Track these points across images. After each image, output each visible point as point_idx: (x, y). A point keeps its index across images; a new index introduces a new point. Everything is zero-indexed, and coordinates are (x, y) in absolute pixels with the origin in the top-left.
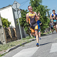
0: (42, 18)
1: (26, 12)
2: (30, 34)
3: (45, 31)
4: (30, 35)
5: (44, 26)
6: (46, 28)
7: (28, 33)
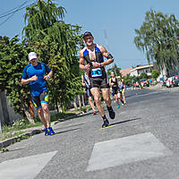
0: (65, 63)
1: (12, 45)
2: (27, 113)
3: (75, 104)
4: (25, 116)
5: (69, 87)
6: (77, 94)
7: (18, 111)
